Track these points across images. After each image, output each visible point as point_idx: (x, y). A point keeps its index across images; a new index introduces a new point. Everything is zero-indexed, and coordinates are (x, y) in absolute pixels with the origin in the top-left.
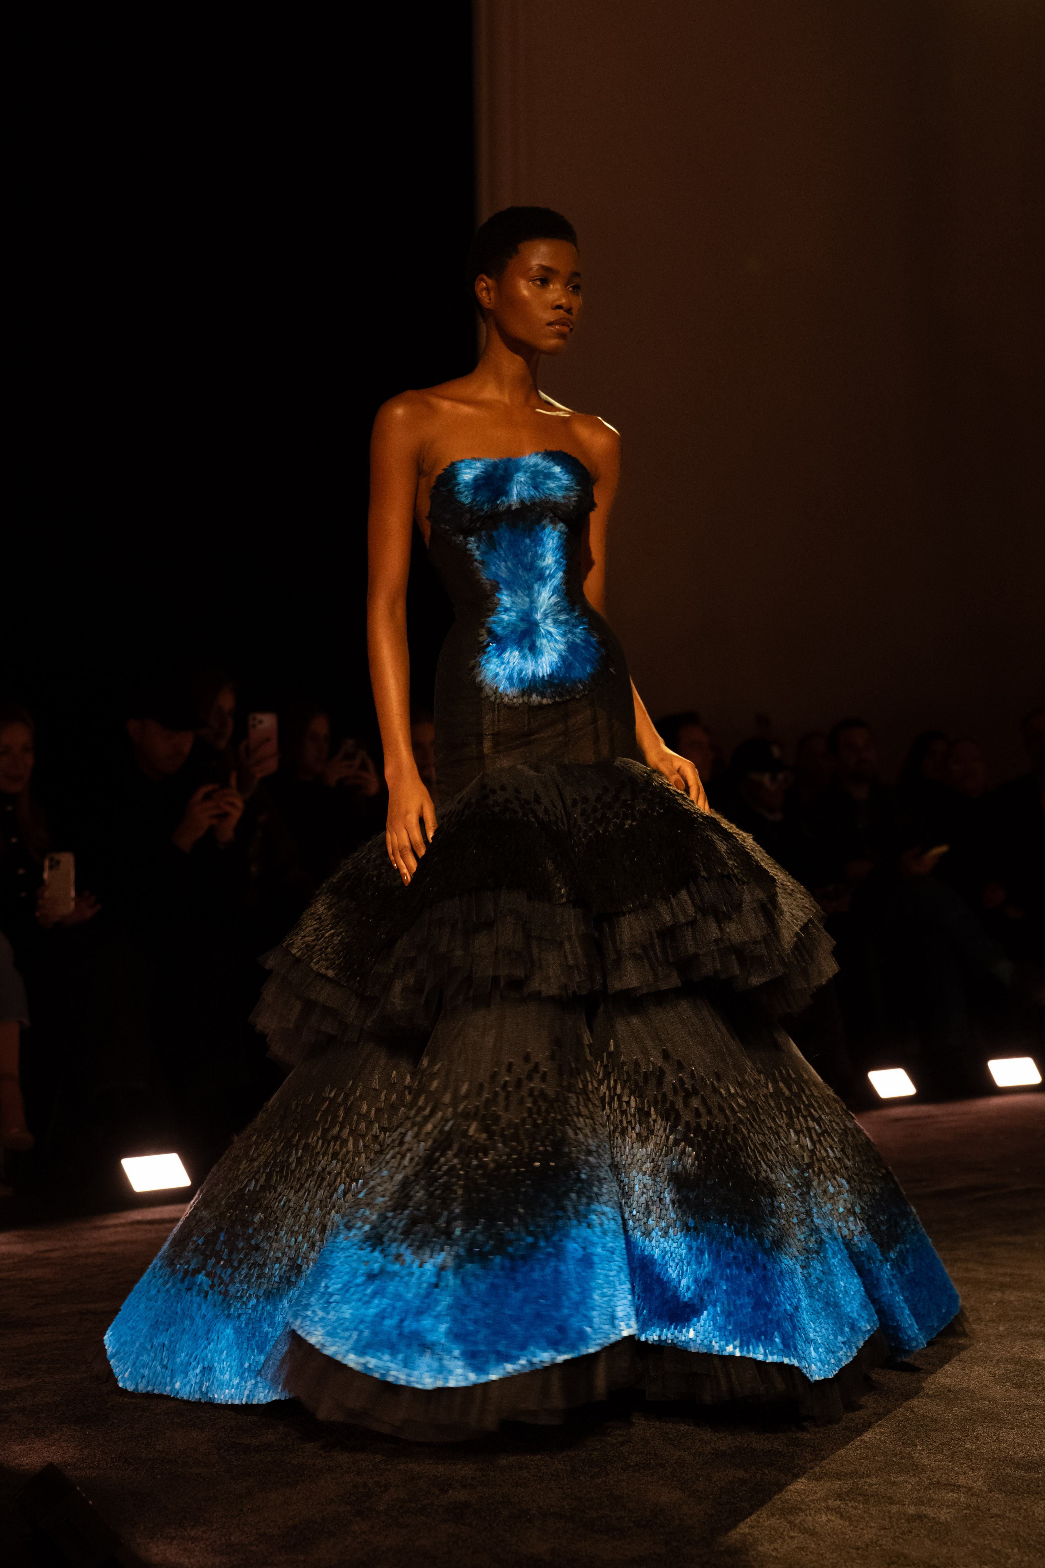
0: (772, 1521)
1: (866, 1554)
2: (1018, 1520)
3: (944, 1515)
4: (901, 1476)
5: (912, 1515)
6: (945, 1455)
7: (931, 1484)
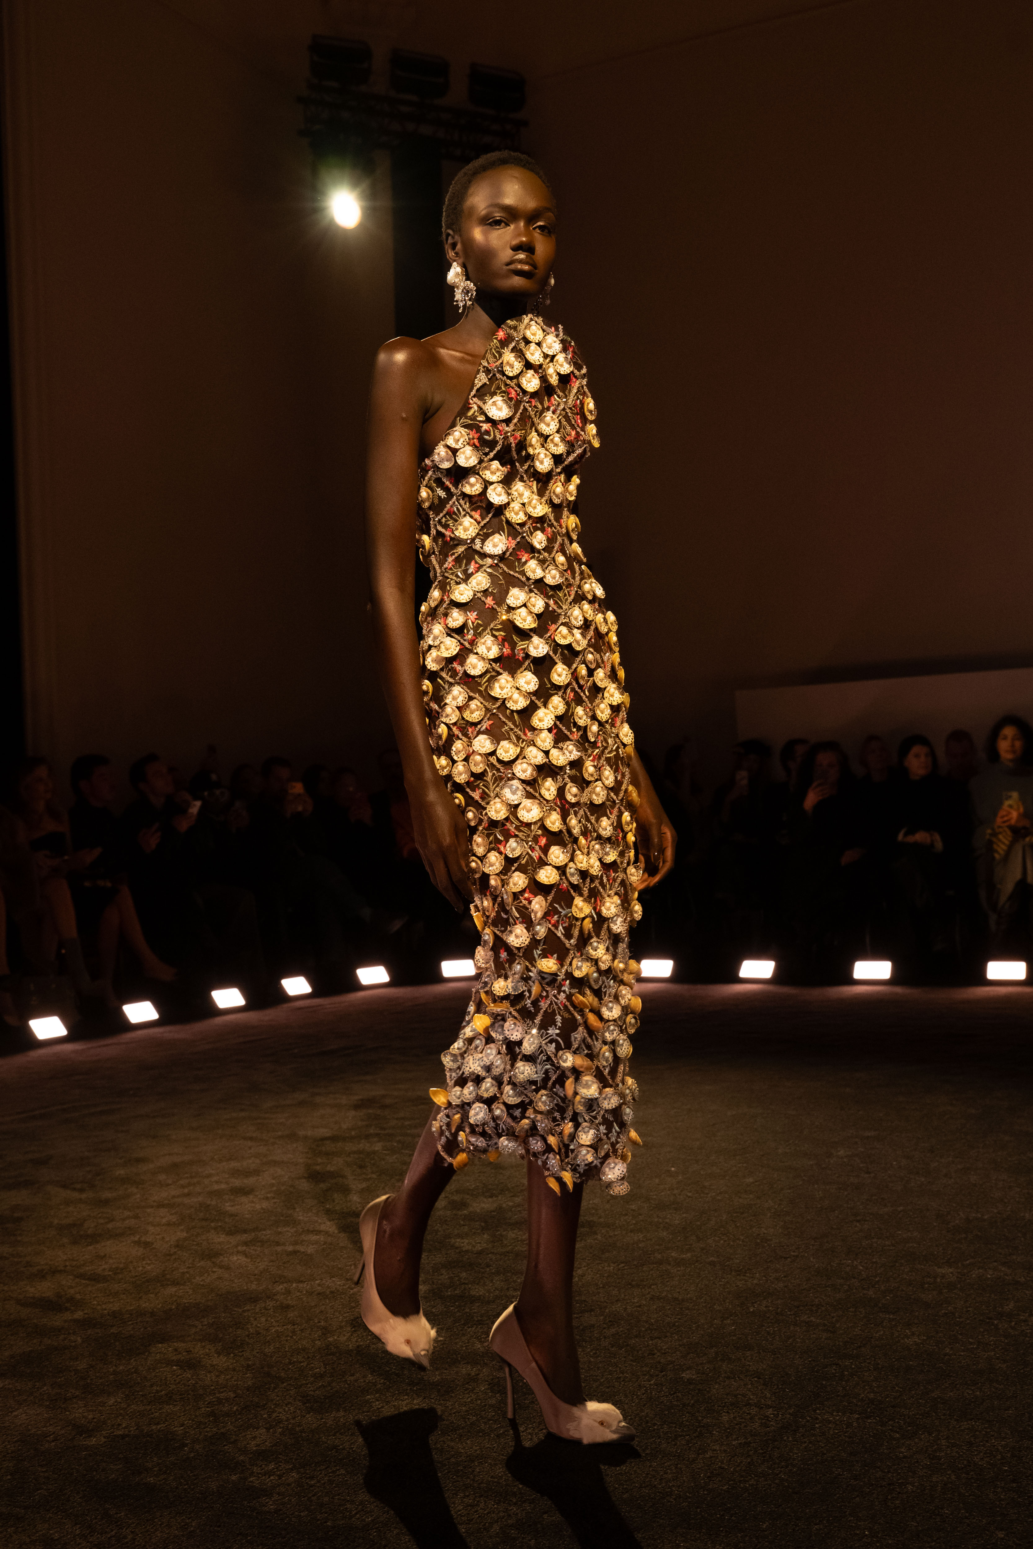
0: (202, 1263)
1: (260, 1278)
3: (310, 1250)
4: (285, 1228)
5: (290, 1252)
7: (303, 1231)
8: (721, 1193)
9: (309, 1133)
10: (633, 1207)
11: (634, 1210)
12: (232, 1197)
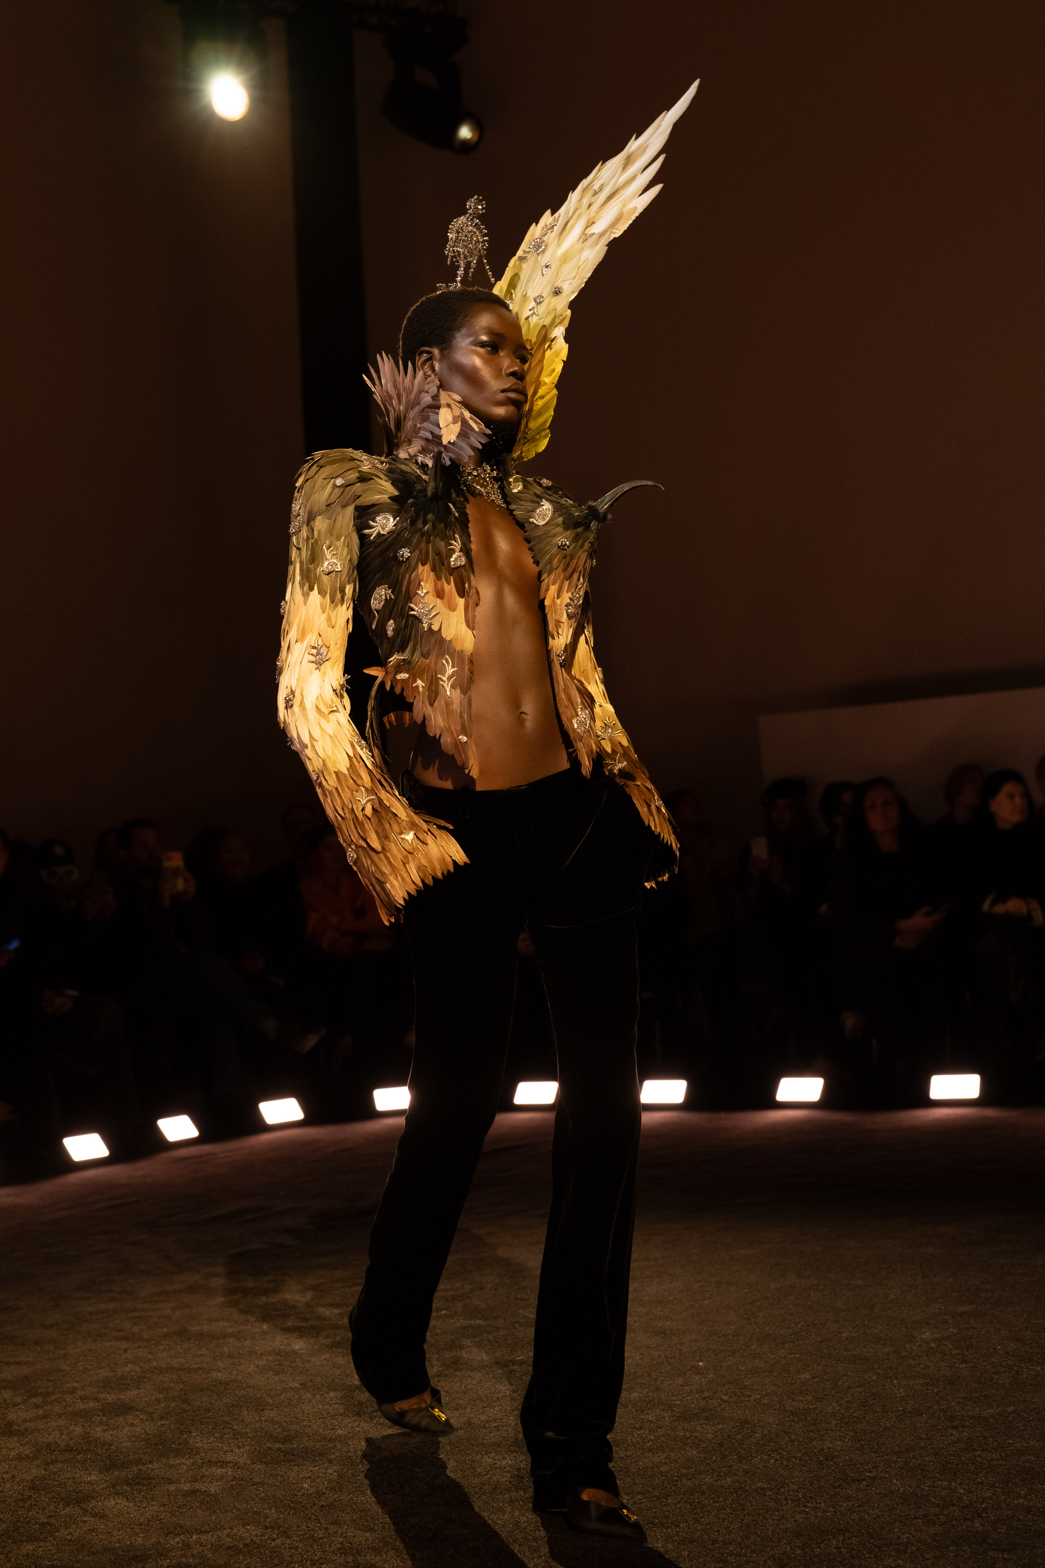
0: (68, 1510)
1: (148, 1528)
2: (275, 1485)
3: (214, 1488)
4: (179, 1459)
5: (187, 1491)
6: (216, 1438)
7: (203, 1463)
8: (767, 1395)
9: (206, 1328)
10: (650, 1417)
11: (651, 1422)
12: (105, 1419)
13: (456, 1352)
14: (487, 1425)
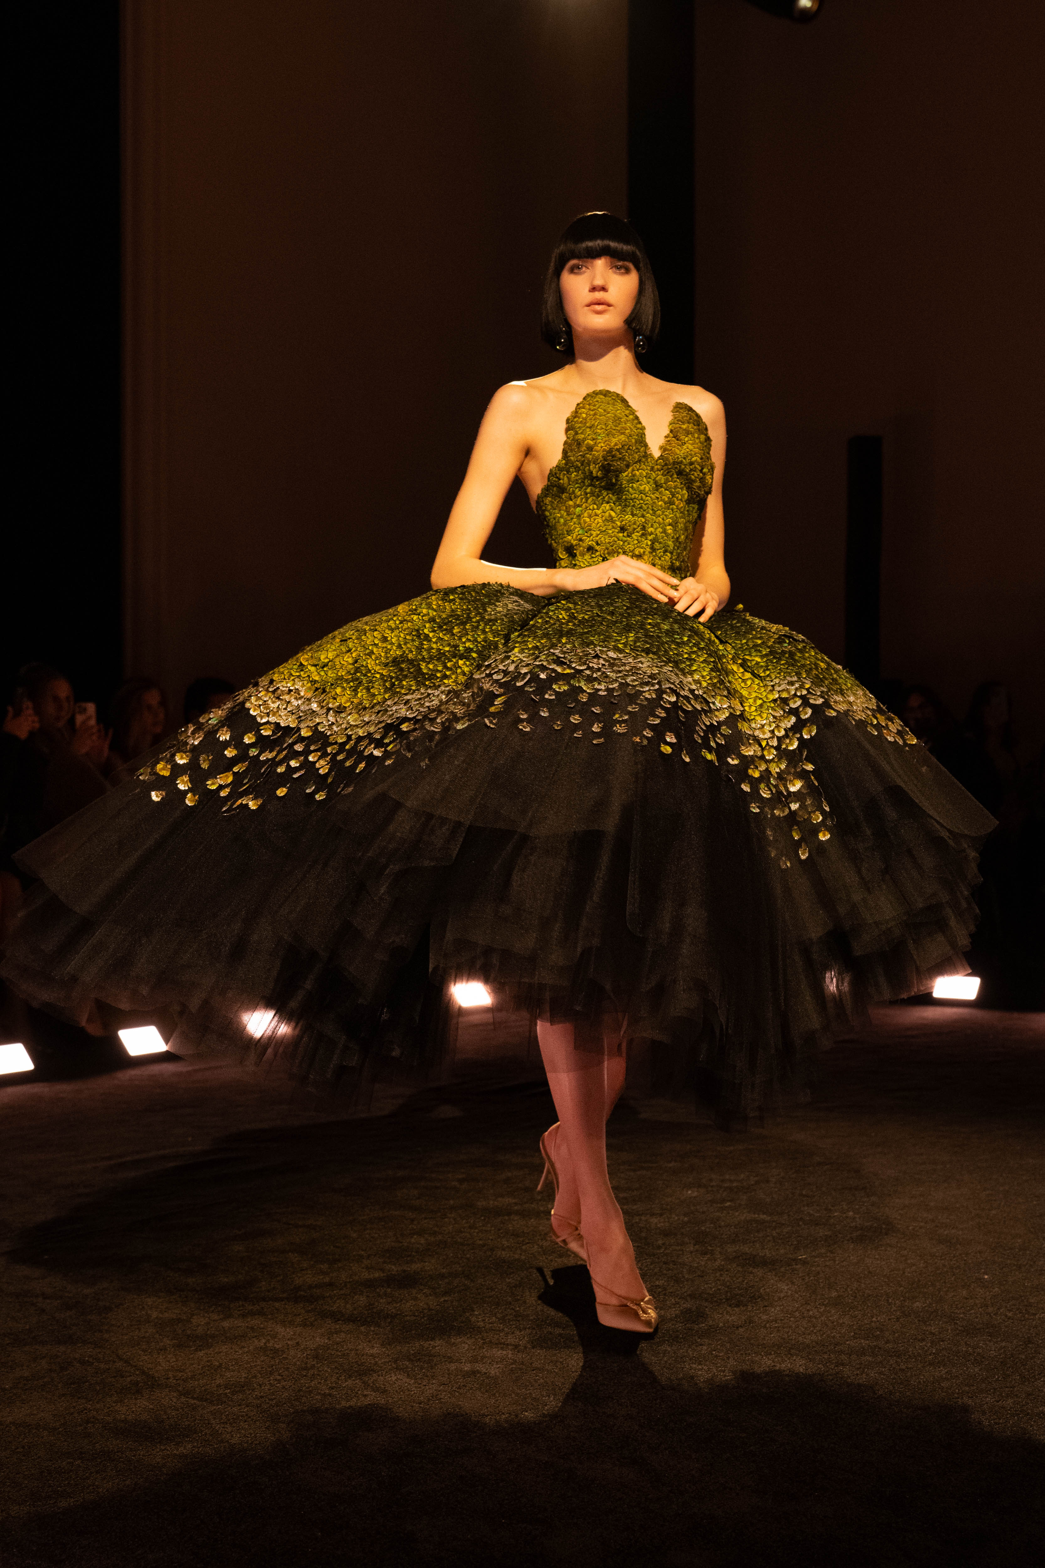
0: (349, 1382)
1: (428, 1407)
2: (555, 1372)
3: (494, 1370)
4: (461, 1338)
5: (467, 1372)
6: (498, 1318)
9: (491, 1203)
10: (933, 1329)
11: (934, 1334)
12: (389, 1290)
13: (740, 1246)
14: (768, 1325)
